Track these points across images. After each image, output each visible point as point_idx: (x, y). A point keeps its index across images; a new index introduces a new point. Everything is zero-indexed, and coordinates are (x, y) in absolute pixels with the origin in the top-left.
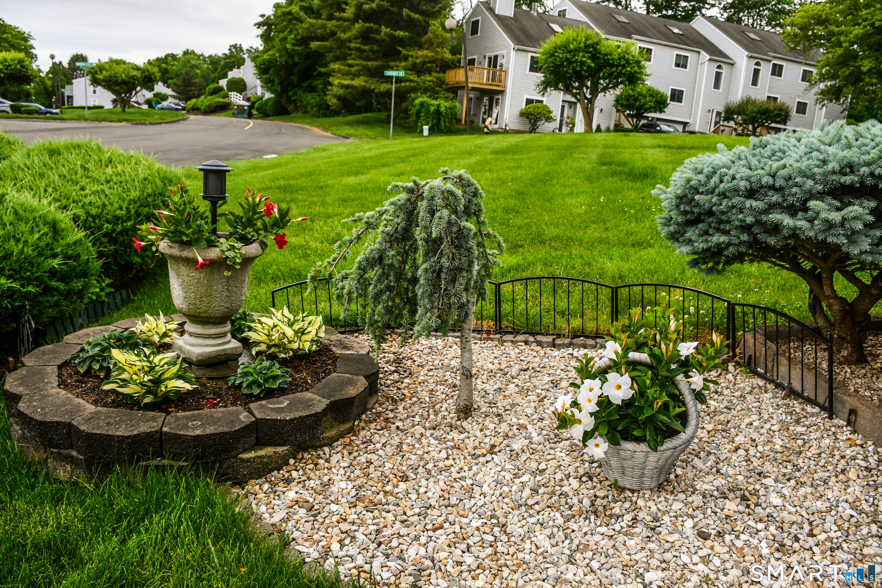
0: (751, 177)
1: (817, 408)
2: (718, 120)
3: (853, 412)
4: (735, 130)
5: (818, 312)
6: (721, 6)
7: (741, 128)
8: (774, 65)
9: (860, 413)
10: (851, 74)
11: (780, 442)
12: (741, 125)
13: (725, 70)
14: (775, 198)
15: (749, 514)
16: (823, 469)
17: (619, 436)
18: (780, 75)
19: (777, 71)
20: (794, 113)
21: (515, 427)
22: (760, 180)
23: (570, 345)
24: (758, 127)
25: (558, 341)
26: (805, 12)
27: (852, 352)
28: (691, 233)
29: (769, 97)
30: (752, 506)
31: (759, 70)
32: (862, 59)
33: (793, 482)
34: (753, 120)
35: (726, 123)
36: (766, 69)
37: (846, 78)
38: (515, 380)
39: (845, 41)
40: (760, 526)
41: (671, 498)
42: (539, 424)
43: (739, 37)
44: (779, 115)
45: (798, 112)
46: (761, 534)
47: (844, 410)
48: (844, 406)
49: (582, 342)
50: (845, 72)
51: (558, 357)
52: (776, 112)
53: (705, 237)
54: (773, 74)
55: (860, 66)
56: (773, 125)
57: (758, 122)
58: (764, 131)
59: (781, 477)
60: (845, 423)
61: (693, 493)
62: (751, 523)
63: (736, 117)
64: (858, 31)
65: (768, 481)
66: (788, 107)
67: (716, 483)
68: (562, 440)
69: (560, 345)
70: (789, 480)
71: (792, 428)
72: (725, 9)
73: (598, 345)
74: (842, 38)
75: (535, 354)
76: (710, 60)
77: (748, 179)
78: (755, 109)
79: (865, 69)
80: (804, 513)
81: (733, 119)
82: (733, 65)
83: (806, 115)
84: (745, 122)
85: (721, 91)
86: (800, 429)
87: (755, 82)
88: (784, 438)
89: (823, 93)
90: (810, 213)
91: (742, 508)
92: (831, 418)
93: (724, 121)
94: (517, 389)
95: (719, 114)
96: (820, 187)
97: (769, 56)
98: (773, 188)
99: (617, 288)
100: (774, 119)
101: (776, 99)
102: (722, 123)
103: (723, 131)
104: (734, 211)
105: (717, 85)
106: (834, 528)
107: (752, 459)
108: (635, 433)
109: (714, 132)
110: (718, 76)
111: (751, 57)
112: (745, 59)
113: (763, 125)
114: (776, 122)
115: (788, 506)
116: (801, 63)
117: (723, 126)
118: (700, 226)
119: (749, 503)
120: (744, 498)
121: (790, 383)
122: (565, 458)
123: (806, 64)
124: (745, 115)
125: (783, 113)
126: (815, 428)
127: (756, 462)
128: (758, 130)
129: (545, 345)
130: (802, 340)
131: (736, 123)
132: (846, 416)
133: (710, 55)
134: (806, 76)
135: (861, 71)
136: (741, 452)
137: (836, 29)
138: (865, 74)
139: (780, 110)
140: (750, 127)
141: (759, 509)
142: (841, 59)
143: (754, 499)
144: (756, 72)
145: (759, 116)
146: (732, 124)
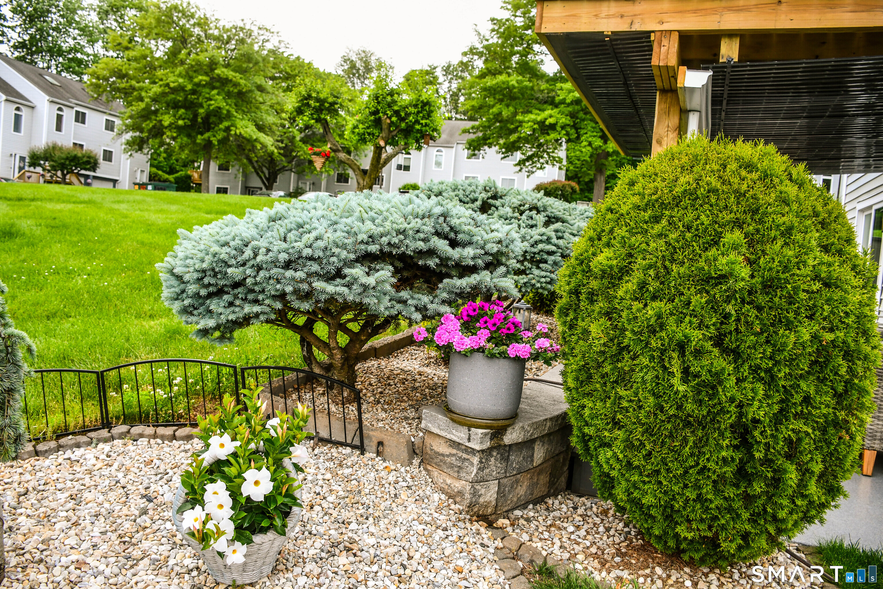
0: (288, 249)
1: (348, 448)
2: (22, 165)
3: (380, 443)
4: (43, 176)
5: (314, 362)
6: (11, 44)
7: (50, 174)
8: (77, 112)
9: (386, 443)
10: (154, 127)
11: (340, 488)
12: (49, 171)
13: (24, 113)
14: (315, 267)
15: (360, 562)
16: (382, 499)
17: (248, 533)
18: (83, 122)
19: (80, 118)
20: (101, 160)
21: (72, 568)
22: (300, 252)
23: (59, 447)
24: (68, 173)
25: (41, 447)
26: (106, 64)
27: (350, 392)
28: (214, 305)
29: (75, 144)
30: (359, 553)
31: (62, 116)
32: (162, 114)
33: (371, 519)
34: (62, 167)
35: (32, 169)
36: (69, 115)
37: (150, 131)
38: (19, 511)
39: (147, 97)
40: (375, 568)
41: (290, 575)
42: (96, 552)
43: (36, 79)
44: (88, 163)
45: (104, 159)
46: (380, 574)
47: (371, 444)
48: (371, 440)
49: (73, 441)
50: (147, 125)
51: (53, 467)
52: (85, 159)
53: (232, 309)
54: (77, 120)
55: (161, 121)
56: (83, 172)
57: (67, 168)
58: (74, 179)
59: (360, 519)
60: (375, 455)
61: (305, 563)
62: (367, 568)
63: (42, 162)
64: (156, 89)
65: (353, 526)
66: (96, 155)
67: (318, 545)
68: (138, 561)
69: (46, 451)
70: (367, 518)
71: (340, 473)
72: (15, 47)
73: (94, 441)
74: (143, 94)
75: (20, 470)
76: (7, 100)
77: (286, 251)
78: (63, 156)
79: (166, 123)
80: (395, 542)
81: (40, 165)
82: (33, 108)
83: (113, 163)
84: (54, 168)
85: (22, 134)
86: (347, 471)
87: (59, 128)
88: (340, 483)
89: (128, 143)
90: (348, 279)
91: (352, 559)
92: (362, 453)
93: (30, 166)
94: (33, 521)
95: (22, 159)
96: (352, 256)
97: (71, 102)
98: (311, 258)
99: (102, 372)
100: (84, 166)
101: (81, 146)
102: (27, 168)
103: (29, 177)
104: (272, 281)
105: (17, 128)
106: (420, 545)
107: (330, 511)
108: (263, 525)
109: (19, 178)
110: (18, 119)
111: (52, 102)
112: (47, 104)
113: (72, 172)
114: (86, 169)
115: (381, 542)
116: (105, 113)
117: (29, 171)
118: (226, 297)
119: (354, 551)
120: (348, 550)
121: (317, 433)
122: (158, 579)
123: (110, 114)
124: (53, 161)
125: (92, 161)
126: (357, 466)
127: (335, 514)
128: (68, 177)
129: (26, 456)
130: (298, 390)
131: (44, 170)
132: (374, 449)
133: (6, 95)
134: (110, 126)
135: (162, 125)
136: (317, 508)
137: (137, 85)
138: (166, 128)
139: (89, 157)
140: (59, 173)
141: (364, 554)
142: (143, 113)
143: (355, 547)
144: (59, 118)
145: (67, 163)
146: (39, 170)
